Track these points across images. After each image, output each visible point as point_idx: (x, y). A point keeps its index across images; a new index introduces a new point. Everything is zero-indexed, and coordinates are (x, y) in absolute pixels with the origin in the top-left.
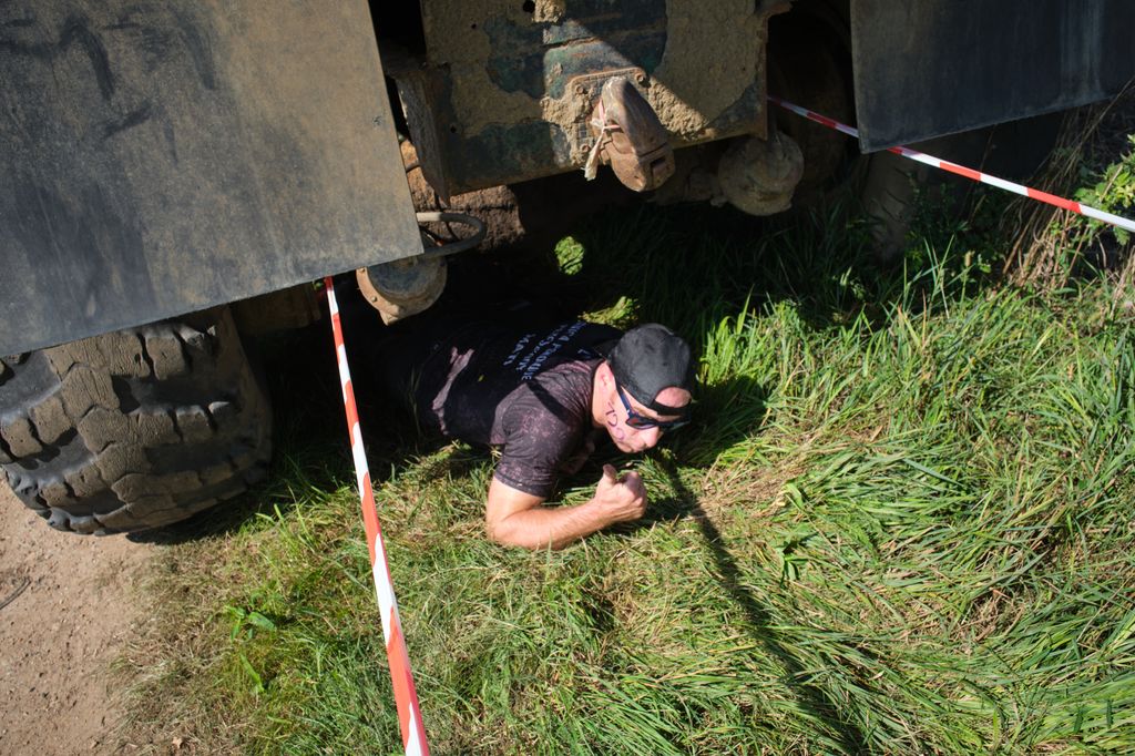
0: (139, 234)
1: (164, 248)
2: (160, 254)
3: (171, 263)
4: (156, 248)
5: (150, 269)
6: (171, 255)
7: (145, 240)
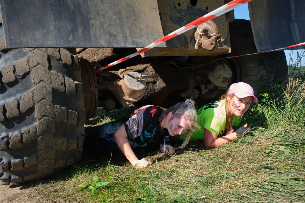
0: (89, 20)
1: (96, 26)
2: (94, 28)
3: (97, 31)
4: (93, 25)
5: (91, 31)
6: (98, 29)
7: (90, 22)
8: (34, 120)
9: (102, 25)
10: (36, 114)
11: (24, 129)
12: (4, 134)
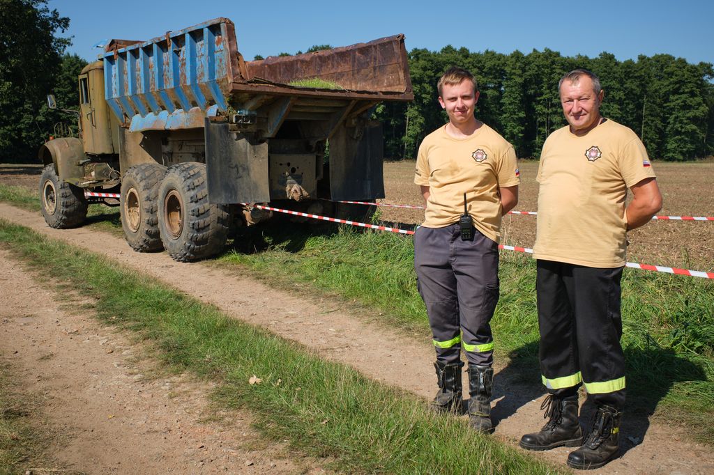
8: (209, 229)
9: (242, 194)
10: (210, 227)
11: (205, 233)
12: (195, 234)
